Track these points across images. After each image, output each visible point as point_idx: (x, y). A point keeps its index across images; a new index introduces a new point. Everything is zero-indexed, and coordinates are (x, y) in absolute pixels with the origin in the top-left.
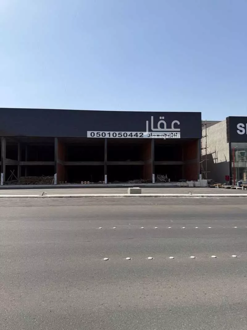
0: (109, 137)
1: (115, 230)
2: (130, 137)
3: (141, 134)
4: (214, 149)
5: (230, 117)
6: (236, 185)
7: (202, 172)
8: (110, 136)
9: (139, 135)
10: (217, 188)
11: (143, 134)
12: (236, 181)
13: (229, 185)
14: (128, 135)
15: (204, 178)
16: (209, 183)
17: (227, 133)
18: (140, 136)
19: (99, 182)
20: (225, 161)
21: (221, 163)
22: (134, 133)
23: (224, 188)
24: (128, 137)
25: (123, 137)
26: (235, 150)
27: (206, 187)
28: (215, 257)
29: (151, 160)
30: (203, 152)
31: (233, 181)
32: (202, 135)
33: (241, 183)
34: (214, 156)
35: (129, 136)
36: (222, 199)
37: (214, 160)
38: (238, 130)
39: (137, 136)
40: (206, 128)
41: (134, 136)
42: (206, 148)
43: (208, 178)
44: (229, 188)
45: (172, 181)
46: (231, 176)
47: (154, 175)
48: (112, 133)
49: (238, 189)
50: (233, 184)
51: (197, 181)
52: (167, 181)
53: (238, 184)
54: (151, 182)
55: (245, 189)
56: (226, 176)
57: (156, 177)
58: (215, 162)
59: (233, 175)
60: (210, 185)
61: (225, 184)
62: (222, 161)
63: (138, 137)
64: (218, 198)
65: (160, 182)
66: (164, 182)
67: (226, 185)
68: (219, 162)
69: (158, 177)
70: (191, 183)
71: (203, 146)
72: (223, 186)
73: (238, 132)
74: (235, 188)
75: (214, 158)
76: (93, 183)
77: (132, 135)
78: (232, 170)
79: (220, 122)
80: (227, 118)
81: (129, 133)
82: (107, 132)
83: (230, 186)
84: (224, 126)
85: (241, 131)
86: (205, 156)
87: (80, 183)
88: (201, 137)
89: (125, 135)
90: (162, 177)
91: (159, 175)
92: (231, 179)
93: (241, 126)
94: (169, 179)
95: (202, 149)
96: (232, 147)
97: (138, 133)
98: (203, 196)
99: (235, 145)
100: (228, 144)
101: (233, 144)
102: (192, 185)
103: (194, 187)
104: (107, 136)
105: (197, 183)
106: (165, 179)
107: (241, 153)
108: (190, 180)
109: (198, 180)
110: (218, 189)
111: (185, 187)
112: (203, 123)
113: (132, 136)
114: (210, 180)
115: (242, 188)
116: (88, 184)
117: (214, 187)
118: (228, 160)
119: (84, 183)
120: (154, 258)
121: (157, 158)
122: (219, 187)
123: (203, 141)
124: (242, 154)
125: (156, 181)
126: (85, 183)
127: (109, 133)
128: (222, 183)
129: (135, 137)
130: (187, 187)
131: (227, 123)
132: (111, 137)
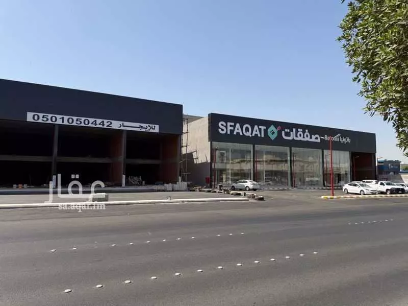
0: (61, 123)
1: (76, 252)
2: (94, 126)
3: (109, 123)
4: (195, 147)
5: (212, 113)
6: (217, 188)
7: (182, 174)
8: (63, 122)
9: (106, 124)
10: (197, 191)
11: (111, 123)
12: (216, 183)
13: (209, 188)
14: (90, 122)
15: (183, 180)
16: (188, 186)
17: (209, 131)
18: (108, 126)
19: (42, 186)
20: (206, 161)
21: (202, 164)
22: (99, 121)
23: (204, 191)
24: (90, 125)
25: (83, 125)
26: (216, 150)
27: (185, 191)
28: (201, 270)
29: (122, 158)
30: (184, 151)
31: (213, 183)
32: (182, 131)
33: (221, 186)
34: (194, 155)
35: (92, 124)
36: (203, 204)
37: (195, 160)
38: (220, 128)
39: (103, 125)
40: (187, 123)
41: (100, 124)
42: (187, 146)
43: (188, 181)
44: (209, 191)
45: (147, 183)
46: (211, 178)
47: (124, 176)
48: (66, 118)
49: (218, 192)
50: (213, 187)
51: (176, 184)
52: (141, 184)
53: (218, 187)
54: (121, 185)
55: (225, 192)
56: (206, 178)
57: (126, 178)
58: (195, 163)
59: (213, 177)
60: (190, 188)
61: (205, 186)
62: (203, 162)
63: (105, 127)
64: (199, 203)
65: (131, 185)
66: (137, 185)
67: (206, 188)
68: (200, 162)
69: (129, 179)
70: (169, 186)
71: (184, 144)
72: (203, 189)
73: (220, 130)
74: (216, 192)
75: (194, 157)
76: (33, 186)
77: (96, 122)
78: (212, 171)
79: (202, 117)
80: (209, 115)
81: (91, 120)
82: (59, 117)
83: (211, 189)
84: (205, 123)
85: (223, 130)
86: (185, 154)
87: (12, 187)
88: (182, 133)
89: (86, 122)
90: (135, 178)
91: (132, 177)
92: (212, 181)
93: (222, 125)
94: (144, 182)
95: (182, 147)
96: (213, 147)
97: (105, 121)
98: (183, 202)
99: (216, 144)
100: (210, 143)
101: (214, 143)
102: (170, 189)
103: (173, 190)
104: (59, 122)
105: (176, 186)
106: (139, 182)
107: (221, 153)
108: (168, 183)
109: (178, 183)
110: (198, 193)
111: (163, 191)
112: (184, 117)
113: (96, 124)
114: (189, 182)
115: (223, 191)
116: (26, 188)
117: (194, 191)
118: (209, 161)
119: (18, 187)
120: (132, 282)
121: (129, 155)
122: (200, 191)
123: (184, 137)
124: (222, 155)
125: (128, 183)
126: (21, 187)
127: (63, 118)
128: (202, 186)
129: (101, 126)
130: (166, 191)
131: (209, 119)
132: (66, 123)
